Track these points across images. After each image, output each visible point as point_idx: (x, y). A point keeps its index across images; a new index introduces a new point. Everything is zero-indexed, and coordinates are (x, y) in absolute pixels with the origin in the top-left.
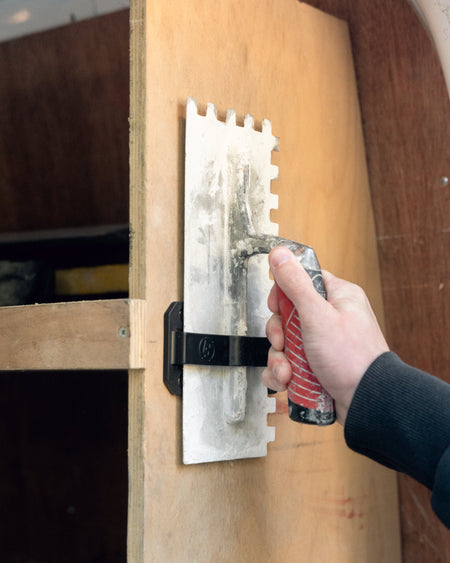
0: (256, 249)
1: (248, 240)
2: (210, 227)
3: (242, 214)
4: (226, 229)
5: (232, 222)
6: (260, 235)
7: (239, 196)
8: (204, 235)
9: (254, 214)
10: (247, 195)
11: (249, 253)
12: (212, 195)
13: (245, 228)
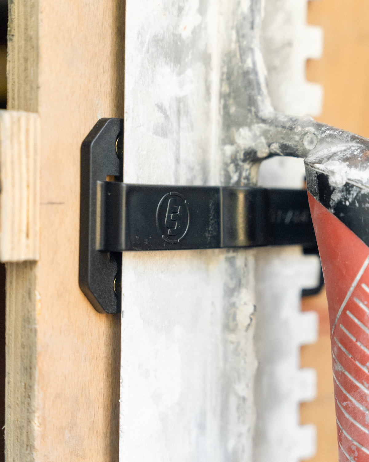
0: (275, 147)
1: (258, 128)
2: (179, 100)
3: (246, 73)
4: (215, 105)
5: (226, 89)
6: (282, 119)
7: (241, 36)
8: (167, 117)
9: (271, 69)
10: (257, 32)
11: (260, 155)
12: (186, 34)
13: (252, 102)
